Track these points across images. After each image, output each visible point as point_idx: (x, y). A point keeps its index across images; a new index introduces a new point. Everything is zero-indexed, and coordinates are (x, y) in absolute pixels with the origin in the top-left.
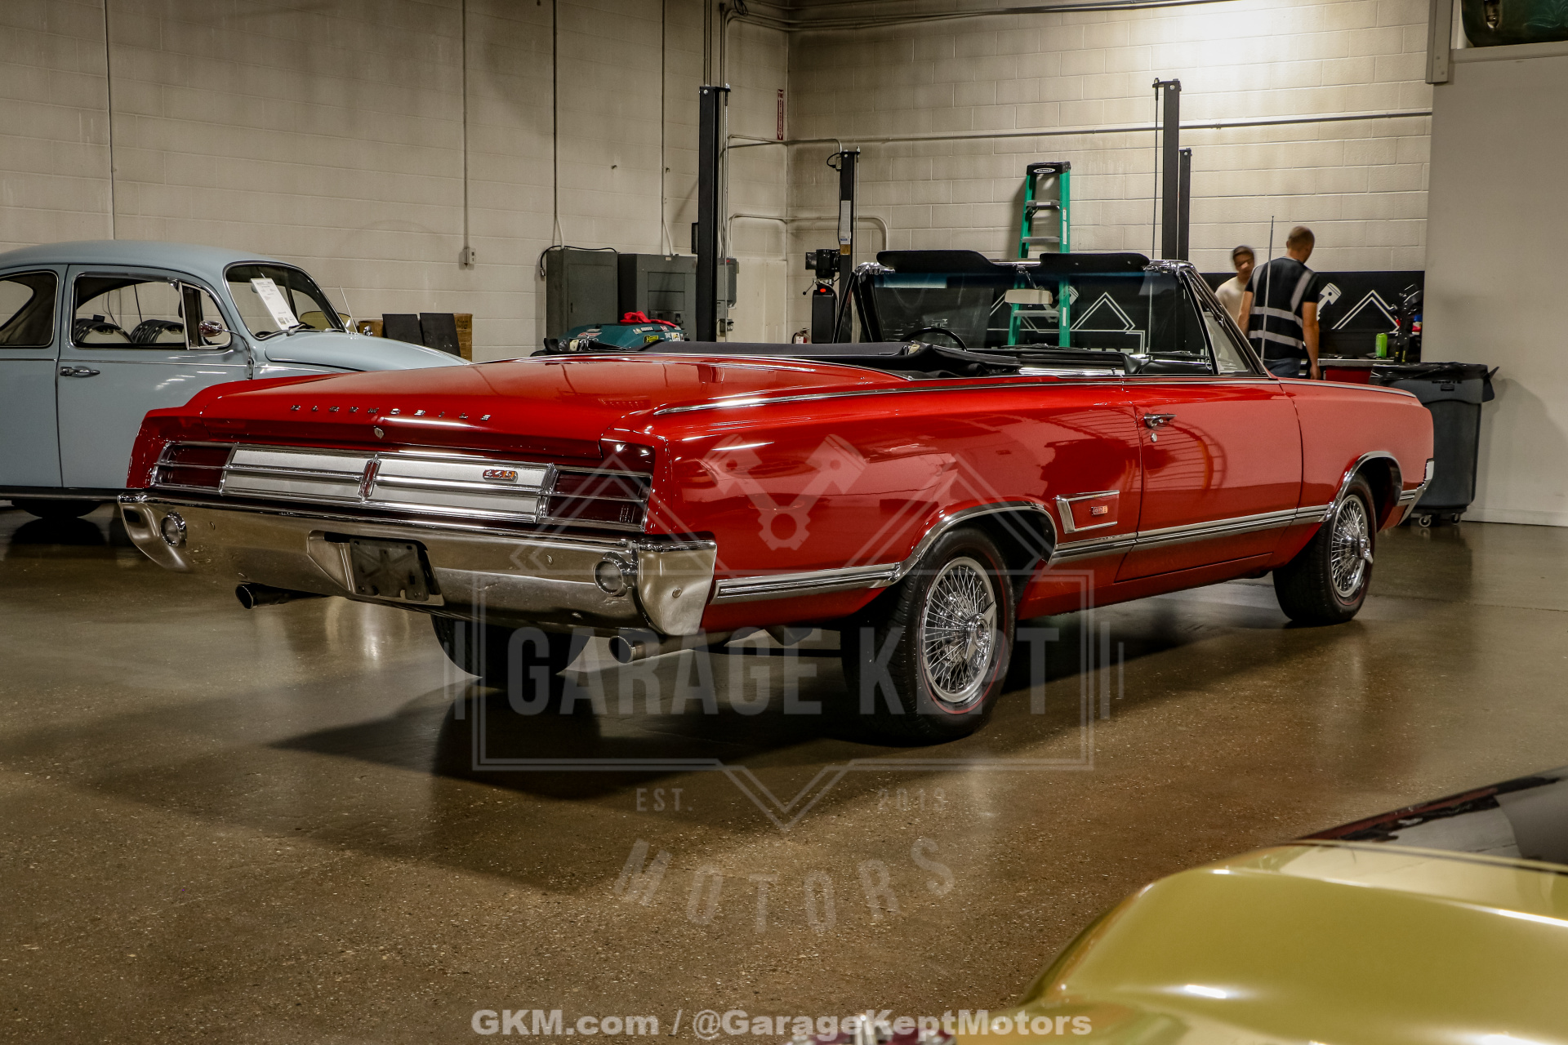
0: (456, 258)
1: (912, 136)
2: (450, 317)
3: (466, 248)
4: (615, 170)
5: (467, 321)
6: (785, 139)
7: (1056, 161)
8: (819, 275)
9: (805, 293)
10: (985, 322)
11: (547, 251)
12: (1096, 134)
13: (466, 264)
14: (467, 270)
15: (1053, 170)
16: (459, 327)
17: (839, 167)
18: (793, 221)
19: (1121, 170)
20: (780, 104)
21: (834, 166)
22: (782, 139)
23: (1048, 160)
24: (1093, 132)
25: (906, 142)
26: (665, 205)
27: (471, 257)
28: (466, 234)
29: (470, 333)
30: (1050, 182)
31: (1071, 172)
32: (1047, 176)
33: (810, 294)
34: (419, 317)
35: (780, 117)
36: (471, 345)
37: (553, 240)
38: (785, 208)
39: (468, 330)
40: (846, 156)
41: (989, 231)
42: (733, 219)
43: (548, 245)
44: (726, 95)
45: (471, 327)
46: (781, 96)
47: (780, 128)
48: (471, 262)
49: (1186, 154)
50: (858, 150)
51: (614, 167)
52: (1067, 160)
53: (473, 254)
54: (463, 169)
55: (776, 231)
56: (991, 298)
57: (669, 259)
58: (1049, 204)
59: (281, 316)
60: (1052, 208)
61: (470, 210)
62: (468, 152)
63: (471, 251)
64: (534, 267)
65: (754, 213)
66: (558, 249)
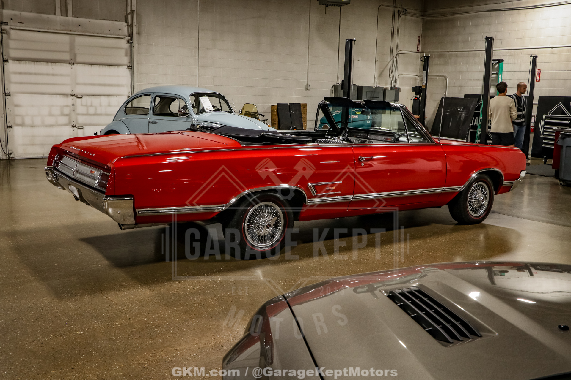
0: (304, 87)
1: (456, 50)
2: (299, 105)
3: (307, 84)
4: (359, 61)
5: (305, 106)
6: (420, 51)
7: (499, 59)
8: (416, 94)
9: (411, 99)
10: (474, 109)
11: (334, 85)
12: (512, 50)
13: (307, 89)
14: (307, 91)
15: (497, 62)
16: (302, 107)
17: (423, 61)
18: (421, 76)
19: (519, 62)
20: (419, 40)
21: (422, 61)
22: (419, 51)
23: (497, 59)
24: (511, 50)
25: (455, 52)
26: (376, 71)
27: (308, 87)
28: (308, 80)
29: (306, 109)
30: (497, 66)
31: (504, 62)
32: (496, 64)
33: (413, 99)
34: (289, 104)
35: (418, 44)
36: (306, 113)
37: (337, 82)
38: (419, 72)
39: (305, 108)
40: (425, 57)
41: (478, 81)
42: (399, 76)
43: (335, 83)
44: (354, 42)
45: (306, 107)
46: (419, 38)
47: (418, 48)
48: (308, 88)
49: (535, 57)
50: (429, 56)
51: (358, 60)
52: (503, 59)
53: (309, 86)
54: (307, 62)
55: (416, 79)
56: (477, 102)
57: (374, 88)
58: (495, 72)
59: (207, 107)
60: (496, 74)
61: (309, 73)
62: (309, 57)
63: (309, 85)
64: (330, 90)
65: (407, 74)
66: (338, 84)
